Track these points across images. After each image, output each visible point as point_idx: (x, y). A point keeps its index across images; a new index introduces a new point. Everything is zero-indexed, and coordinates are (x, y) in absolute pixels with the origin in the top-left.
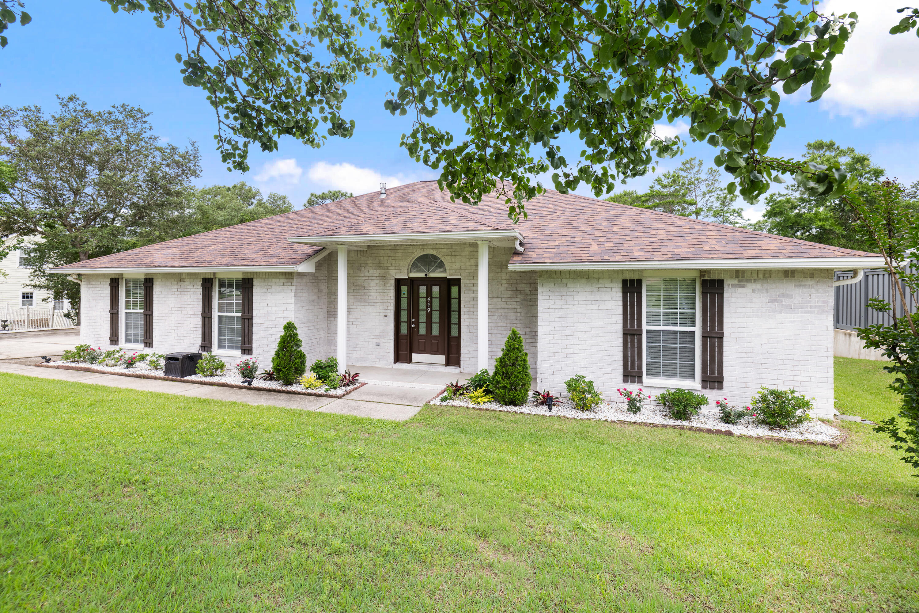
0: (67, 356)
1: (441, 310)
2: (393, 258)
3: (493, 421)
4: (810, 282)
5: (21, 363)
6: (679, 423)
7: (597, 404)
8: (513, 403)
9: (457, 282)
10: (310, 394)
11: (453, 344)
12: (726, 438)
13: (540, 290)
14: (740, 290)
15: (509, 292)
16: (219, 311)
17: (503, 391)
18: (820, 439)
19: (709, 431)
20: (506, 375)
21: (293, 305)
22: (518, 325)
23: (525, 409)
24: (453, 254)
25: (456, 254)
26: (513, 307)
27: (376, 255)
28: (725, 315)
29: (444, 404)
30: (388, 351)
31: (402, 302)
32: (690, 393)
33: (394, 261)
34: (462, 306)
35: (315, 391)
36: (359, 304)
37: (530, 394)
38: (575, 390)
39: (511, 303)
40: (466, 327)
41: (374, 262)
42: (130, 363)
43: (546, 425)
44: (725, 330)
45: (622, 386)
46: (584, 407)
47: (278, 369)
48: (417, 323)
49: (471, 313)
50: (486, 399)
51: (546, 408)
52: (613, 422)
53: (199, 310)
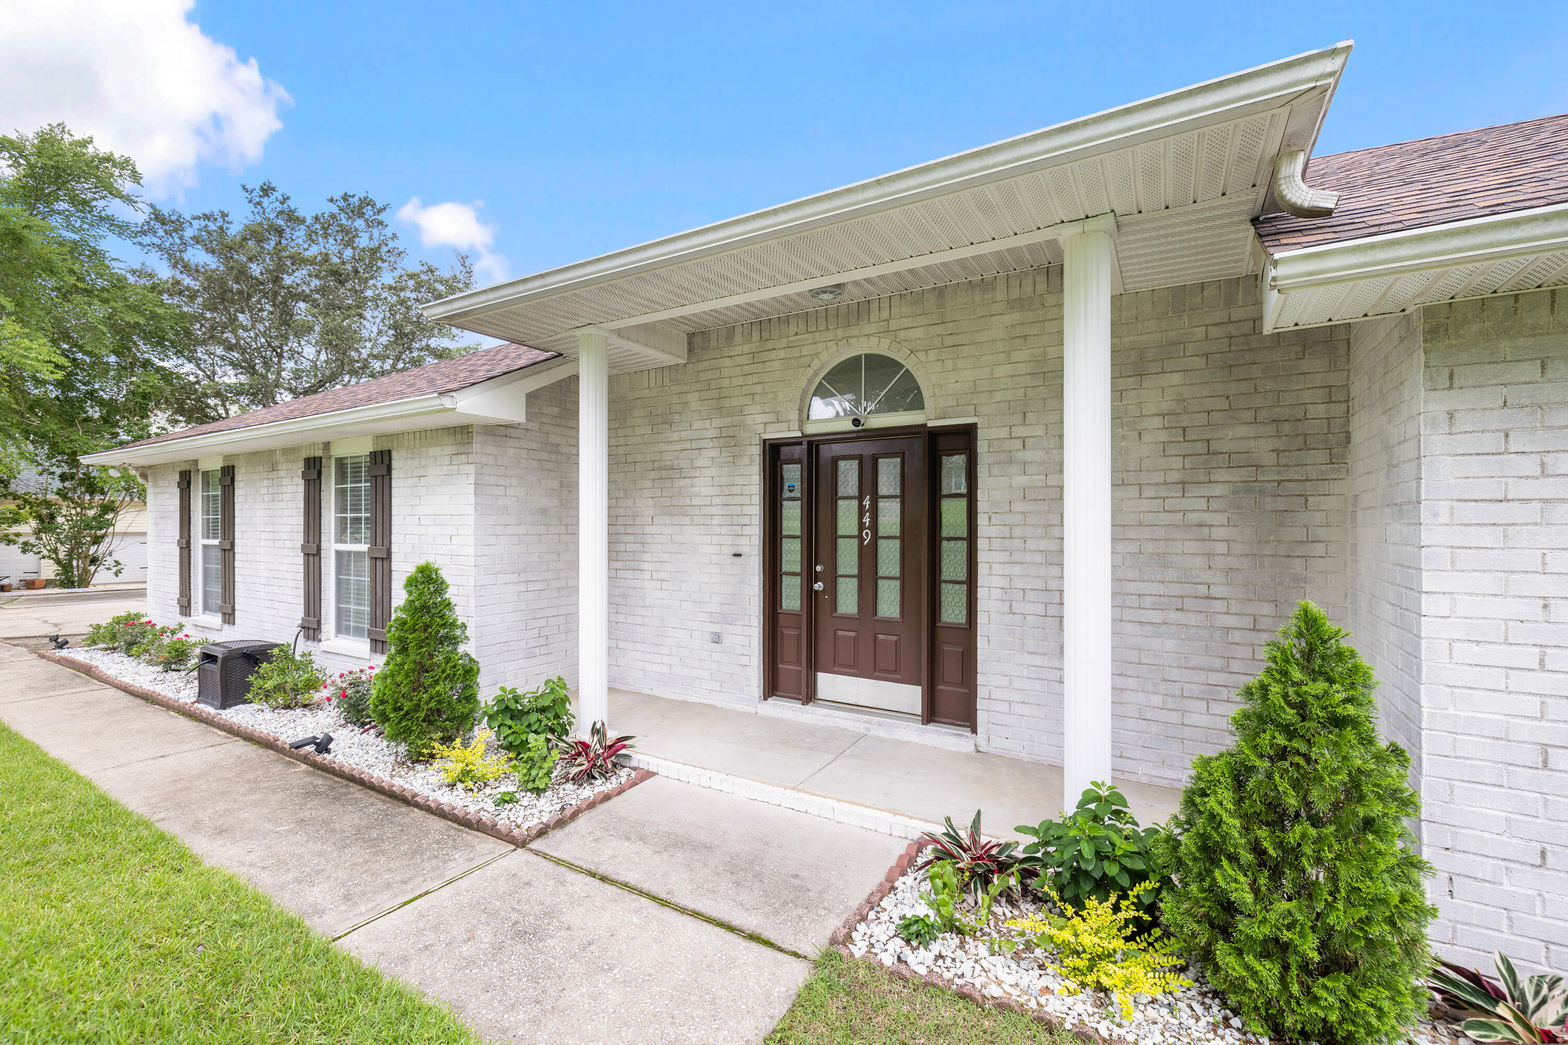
1: (906, 535)
2: (756, 378)
9: (963, 438)
10: (442, 814)
11: (950, 650)
15: (1176, 462)
16: (336, 541)
17: (1268, 970)
21: (471, 520)
22: (1216, 591)
24: (949, 341)
25: (957, 339)
26: (1193, 518)
27: (709, 375)
30: (744, 660)
31: (785, 512)
33: (758, 389)
34: (982, 520)
36: (667, 520)
39: (1186, 504)
40: (997, 593)
41: (705, 395)
48: (832, 578)
49: (1017, 543)
53: (301, 539)
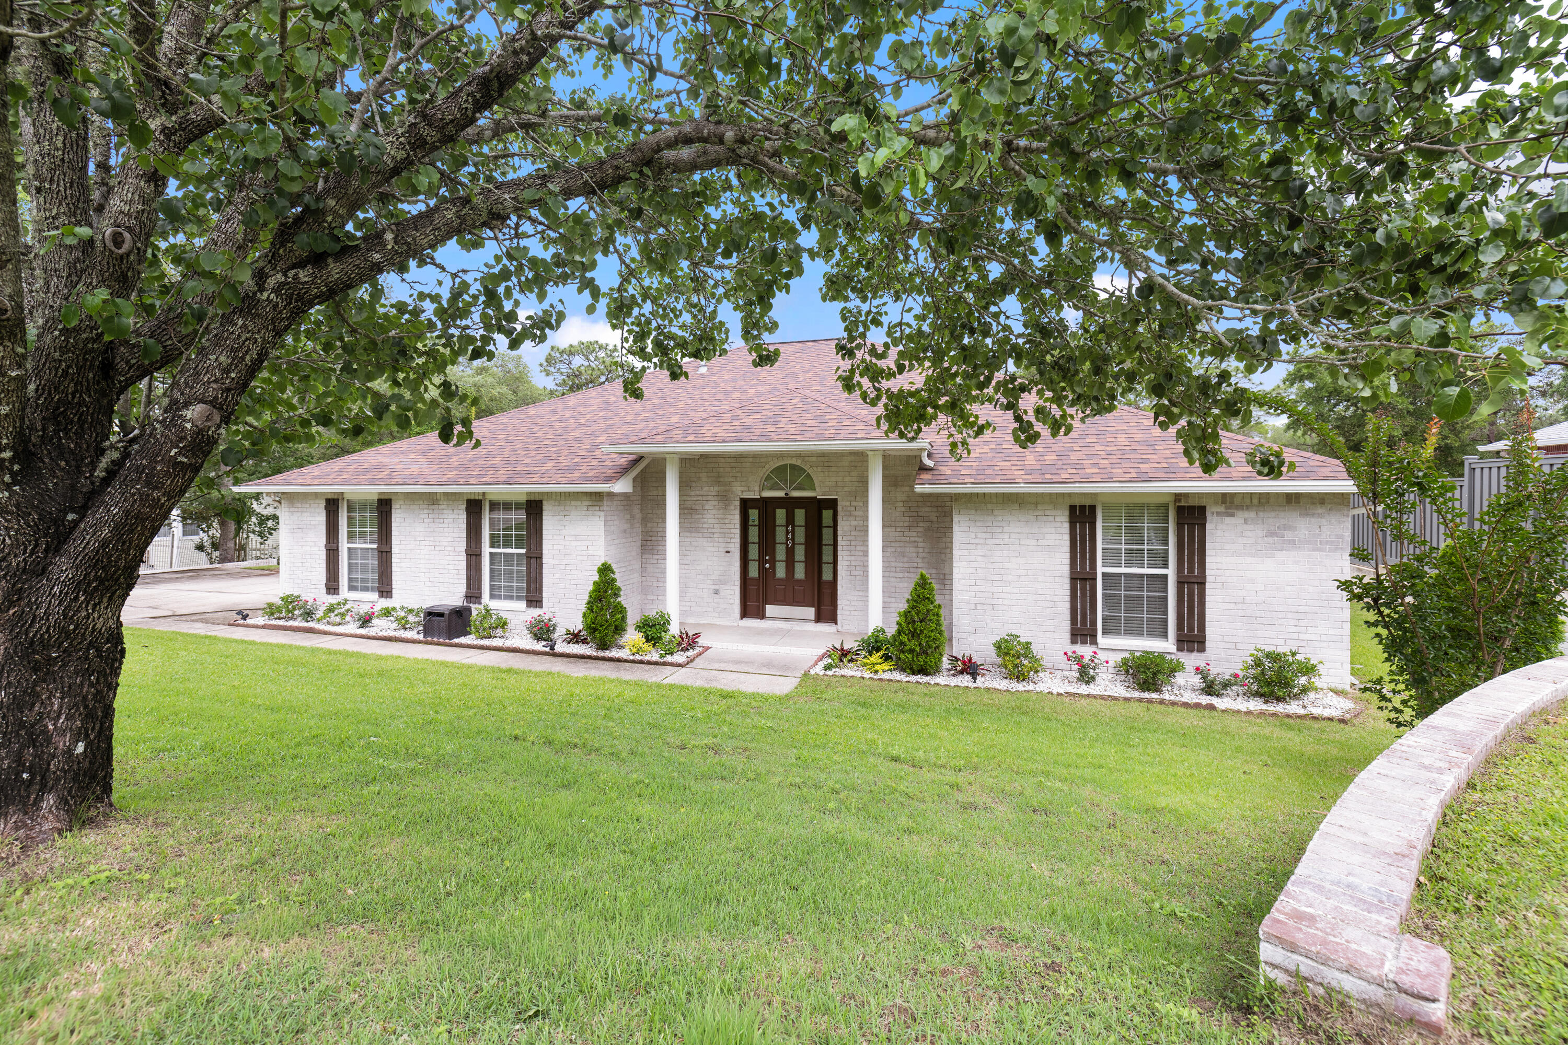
0: (271, 610)
1: (808, 544)
3: (901, 694)
4: (1320, 510)
5: (202, 621)
6: (1146, 695)
7: (1037, 672)
8: (923, 671)
9: (832, 504)
10: (641, 662)
11: (826, 591)
12: (1206, 712)
13: (956, 518)
14: (1228, 520)
15: (907, 519)
16: (492, 546)
17: (909, 656)
18: (1327, 713)
19: (1186, 705)
20: (914, 634)
21: (604, 539)
22: (927, 568)
23: (941, 680)
24: (826, 464)
25: (830, 464)
26: (913, 539)
27: (713, 465)
28: (1208, 552)
29: (830, 673)
30: (731, 601)
31: (750, 532)
32: (1161, 655)
33: (739, 475)
34: (840, 539)
35: (647, 658)
37: (945, 659)
38: (1007, 654)
39: (910, 534)
40: (845, 568)
41: (709, 475)
42: (366, 621)
43: (973, 699)
44: (1208, 572)
45: (1070, 648)
46: (1020, 677)
47: (592, 629)
48: (773, 562)
50: (885, 666)
51: (968, 678)
52: (1059, 694)
53: (462, 545)
